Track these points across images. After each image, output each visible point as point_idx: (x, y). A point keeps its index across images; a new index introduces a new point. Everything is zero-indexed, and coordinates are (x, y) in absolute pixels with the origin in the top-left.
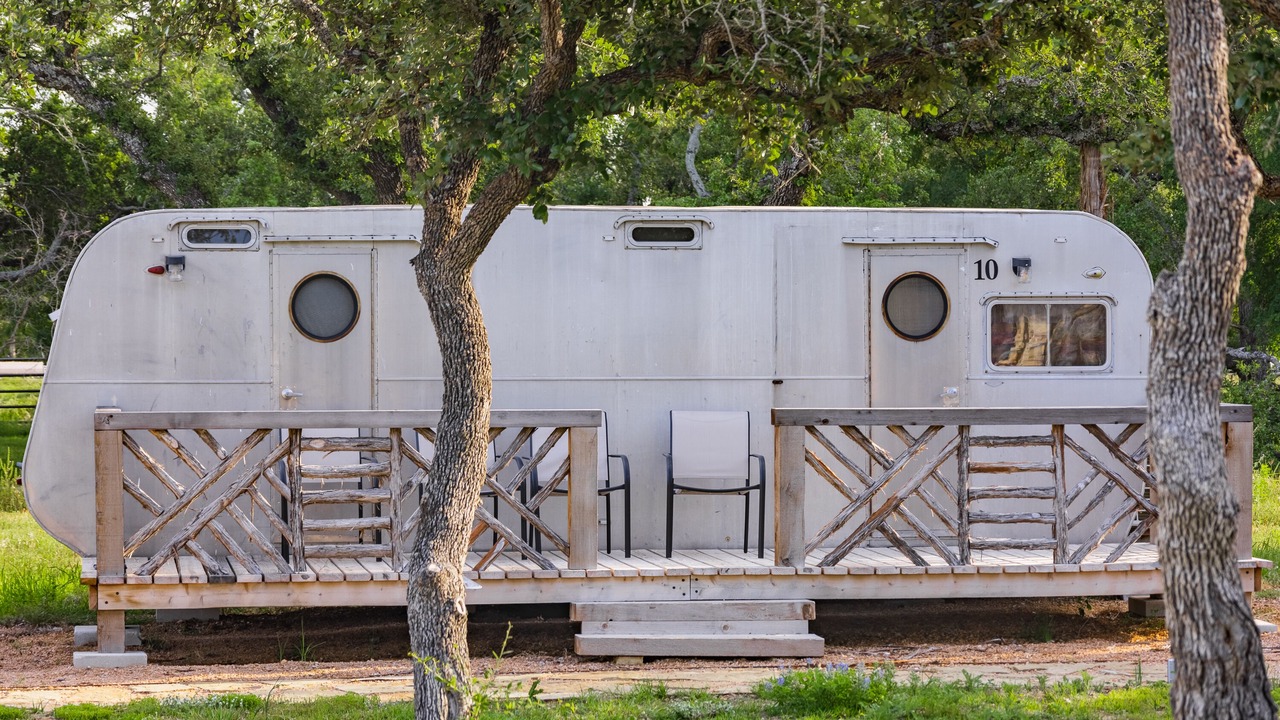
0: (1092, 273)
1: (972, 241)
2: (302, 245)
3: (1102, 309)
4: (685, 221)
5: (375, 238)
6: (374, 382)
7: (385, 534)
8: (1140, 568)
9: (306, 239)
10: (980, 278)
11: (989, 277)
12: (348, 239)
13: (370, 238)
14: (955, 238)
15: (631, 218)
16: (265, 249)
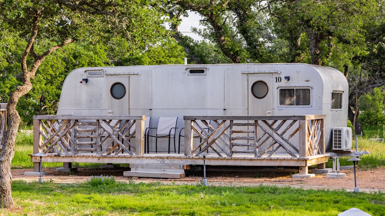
0: (306, 80)
1: (274, 72)
2: (113, 76)
3: (309, 90)
4: (202, 68)
5: (130, 74)
6: (129, 109)
7: (93, 145)
8: (273, 159)
9: (114, 74)
10: (276, 82)
11: (279, 81)
12: (123, 74)
13: (128, 74)
14: (270, 71)
15: (189, 68)
16: (105, 76)
